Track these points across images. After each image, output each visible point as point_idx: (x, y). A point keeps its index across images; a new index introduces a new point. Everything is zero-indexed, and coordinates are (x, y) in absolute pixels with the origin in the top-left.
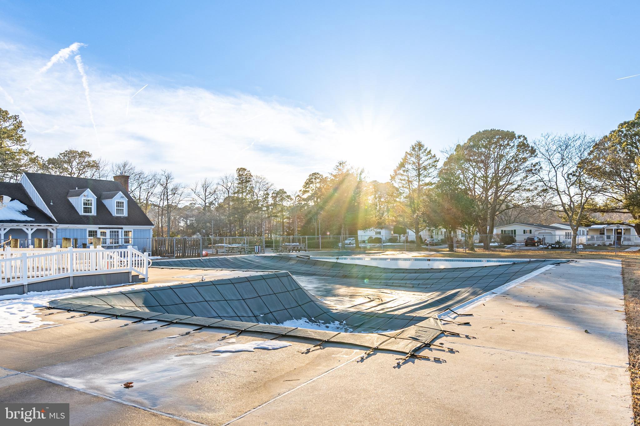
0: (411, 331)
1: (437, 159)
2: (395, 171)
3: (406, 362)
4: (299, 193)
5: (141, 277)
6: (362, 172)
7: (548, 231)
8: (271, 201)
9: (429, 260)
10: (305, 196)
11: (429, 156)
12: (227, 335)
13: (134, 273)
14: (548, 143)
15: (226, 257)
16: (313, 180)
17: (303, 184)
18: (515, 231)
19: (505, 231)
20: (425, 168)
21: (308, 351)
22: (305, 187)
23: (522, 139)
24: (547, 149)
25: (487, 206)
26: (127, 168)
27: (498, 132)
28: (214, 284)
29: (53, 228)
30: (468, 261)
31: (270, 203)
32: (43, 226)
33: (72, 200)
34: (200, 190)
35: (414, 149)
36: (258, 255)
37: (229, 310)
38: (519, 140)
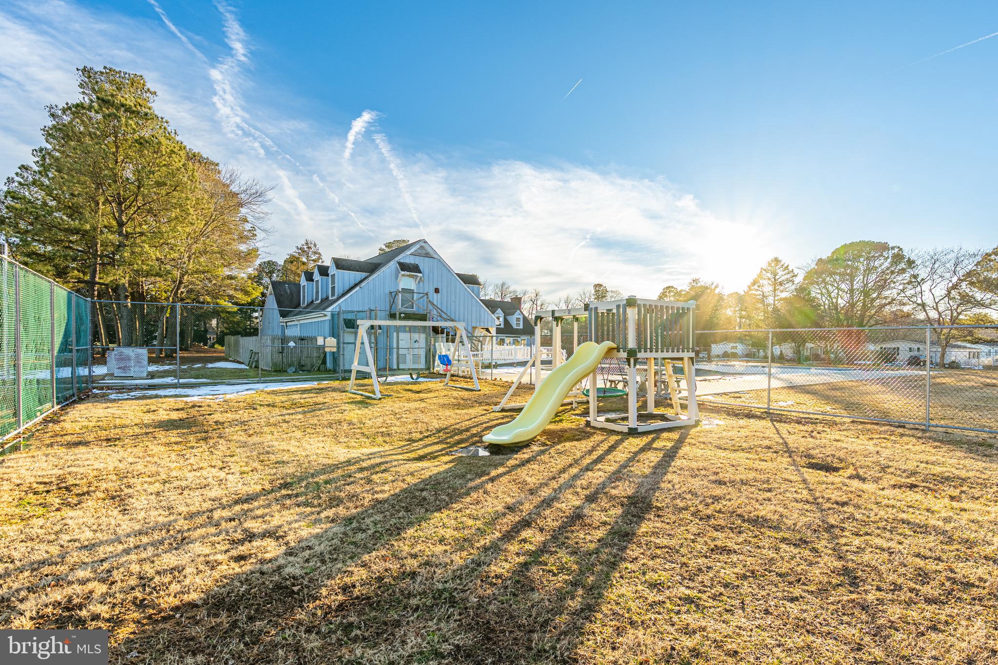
1: (796, 274)
2: (749, 287)
11: (787, 271)
16: (667, 294)
18: (898, 348)
19: (885, 348)
20: (781, 284)
23: (896, 250)
27: (869, 244)
35: (770, 264)
38: (893, 252)
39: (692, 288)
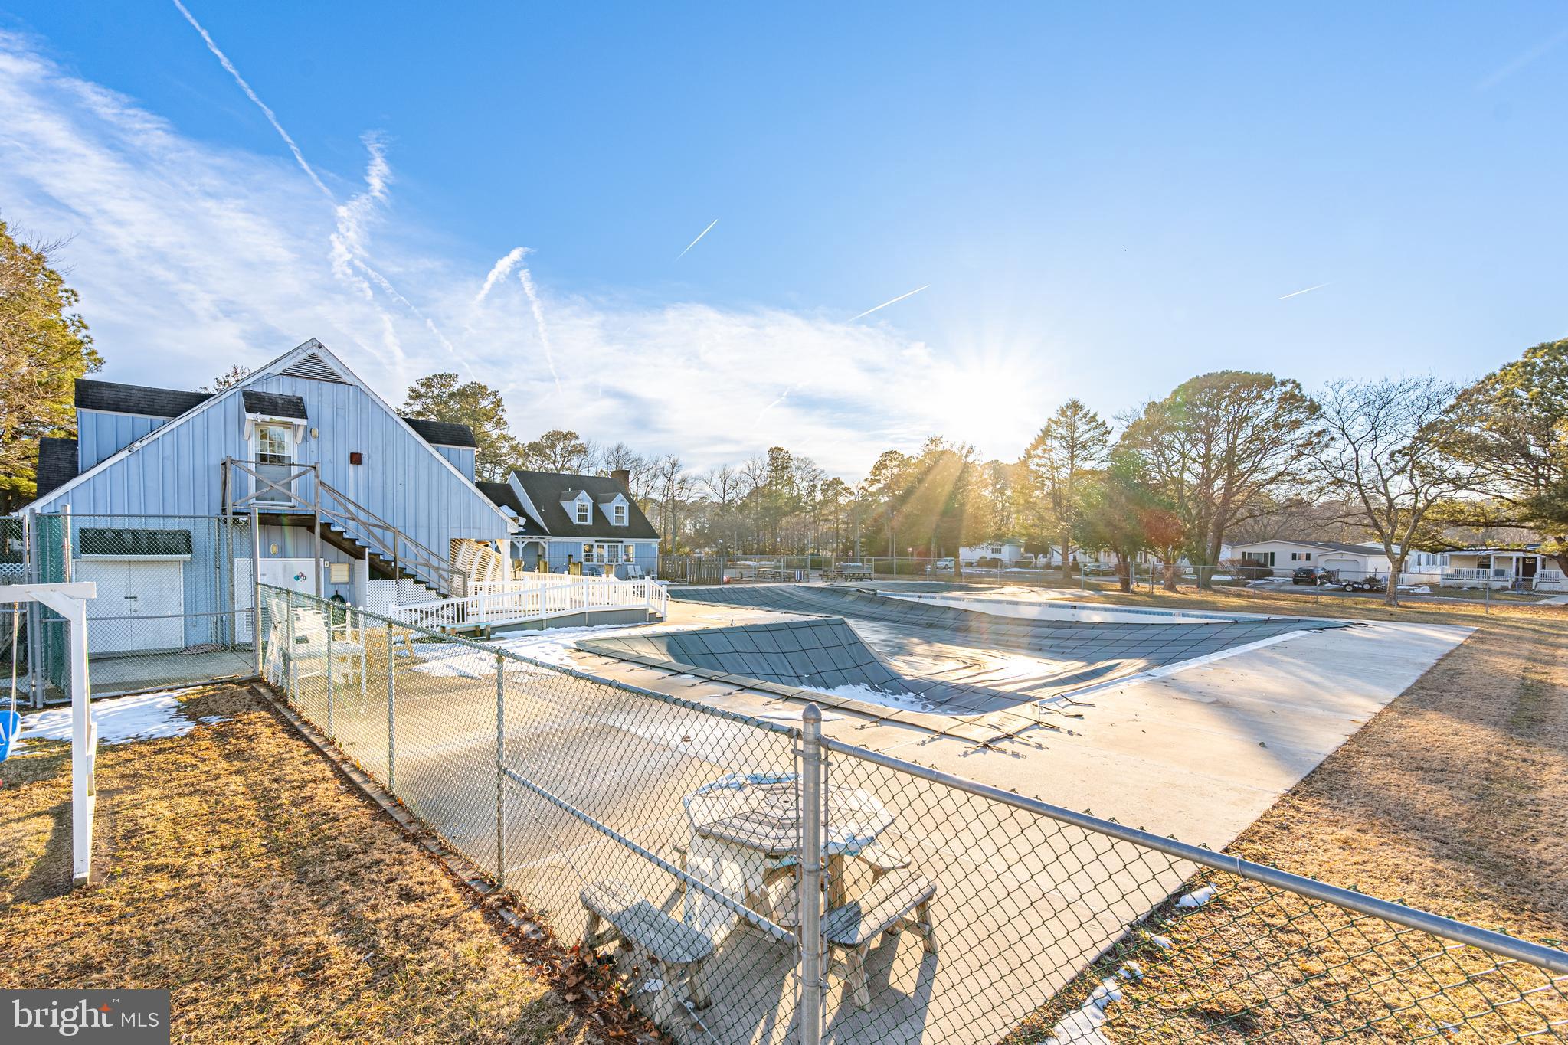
0: (993, 717)
1: (1109, 429)
2: (1028, 452)
3: (976, 751)
4: (864, 484)
5: (658, 615)
6: (971, 451)
7: (1348, 556)
8: (819, 496)
9: (1075, 608)
10: (874, 488)
11: (1092, 424)
12: (773, 700)
13: (651, 611)
14: (1340, 399)
15: (755, 585)
16: (888, 462)
17: (871, 468)
18: (1273, 554)
19: (1250, 554)
20: (1084, 446)
21: (863, 727)
22: (873, 473)
23: (1289, 387)
24: (1338, 408)
25: (1208, 509)
26: (622, 453)
27: (1239, 377)
28: (745, 630)
29: (546, 541)
30: (1146, 613)
31: (817, 501)
32: (535, 539)
33: (565, 504)
34: (716, 481)
35: (1063, 413)
36: (800, 584)
37: (766, 666)
38: (1284, 389)
39: (929, 454)
